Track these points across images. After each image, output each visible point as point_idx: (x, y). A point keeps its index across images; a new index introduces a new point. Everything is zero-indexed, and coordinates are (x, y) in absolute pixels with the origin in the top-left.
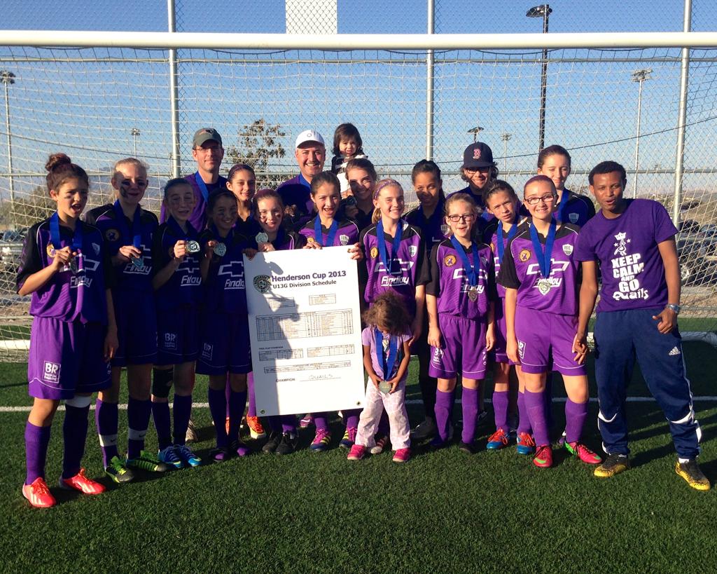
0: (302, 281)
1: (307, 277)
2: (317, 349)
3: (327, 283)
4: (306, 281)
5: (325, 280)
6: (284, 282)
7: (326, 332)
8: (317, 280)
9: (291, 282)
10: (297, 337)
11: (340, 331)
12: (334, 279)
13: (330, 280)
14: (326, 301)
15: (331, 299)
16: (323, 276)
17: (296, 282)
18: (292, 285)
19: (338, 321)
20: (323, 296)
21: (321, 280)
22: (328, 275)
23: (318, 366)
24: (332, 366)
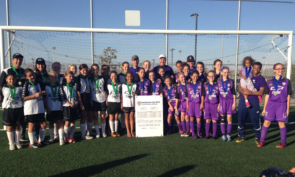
0: (149, 103)
1: (151, 102)
2: (152, 121)
3: (155, 104)
4: (150, 103)
5: (155, 103)
6: (145, 103)
7: (155, 116)
8: (153, 103)
9: (146, 103)
10: (147, 118)
11: (158, 116)
12: (157, 103)
13: (156, 103)
14: (155, 109)
15: (156, 108)
16: (154, 102)
17: (148, 103)
18: (147, 104)
19: (157, 114)
20: (154, 107)
21: (154, 103)
22: (156, 102)
23: (152, 125)
24: (155, 125)
